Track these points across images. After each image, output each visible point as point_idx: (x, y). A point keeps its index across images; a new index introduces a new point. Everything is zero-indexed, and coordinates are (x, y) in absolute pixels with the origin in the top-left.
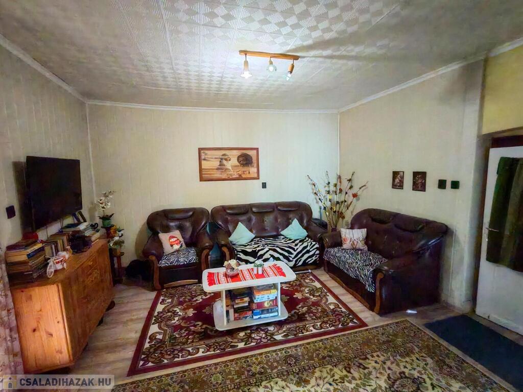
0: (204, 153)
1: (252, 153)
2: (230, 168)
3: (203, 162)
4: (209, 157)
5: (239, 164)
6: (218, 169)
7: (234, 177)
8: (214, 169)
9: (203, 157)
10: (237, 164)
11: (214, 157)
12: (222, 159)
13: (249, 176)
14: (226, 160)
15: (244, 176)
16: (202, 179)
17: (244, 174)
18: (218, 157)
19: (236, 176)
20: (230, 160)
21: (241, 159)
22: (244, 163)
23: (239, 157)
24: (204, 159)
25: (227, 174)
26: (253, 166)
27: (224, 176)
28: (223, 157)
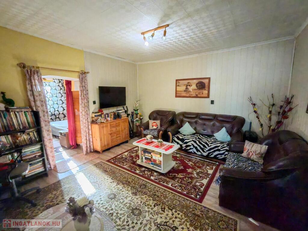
0: (178, 82)
1: (206, 81)
2: (191, 90)
3: (177, 87)
4: (181, 84)
5: (197, 88)
6: (185, 91)
7: (193, 96)
8: (183, 91)
9: (177, 85)
10: (196, 88)
11: (183, 84)
12: (187, 85)
13: (202, 96)
14: (189, 86)
15: (199, 96)
16: (176, 96)
17: (199, 94)
18: (185, 84)
19: (194, 95)
20: (192, 86)
21: (198, 85)
22: (200, 87)
23: (197, 84)
24: (178, 86)
25: (190, 94)
26: (206, 90)
27: (188, 95)
28: (188, 84)
